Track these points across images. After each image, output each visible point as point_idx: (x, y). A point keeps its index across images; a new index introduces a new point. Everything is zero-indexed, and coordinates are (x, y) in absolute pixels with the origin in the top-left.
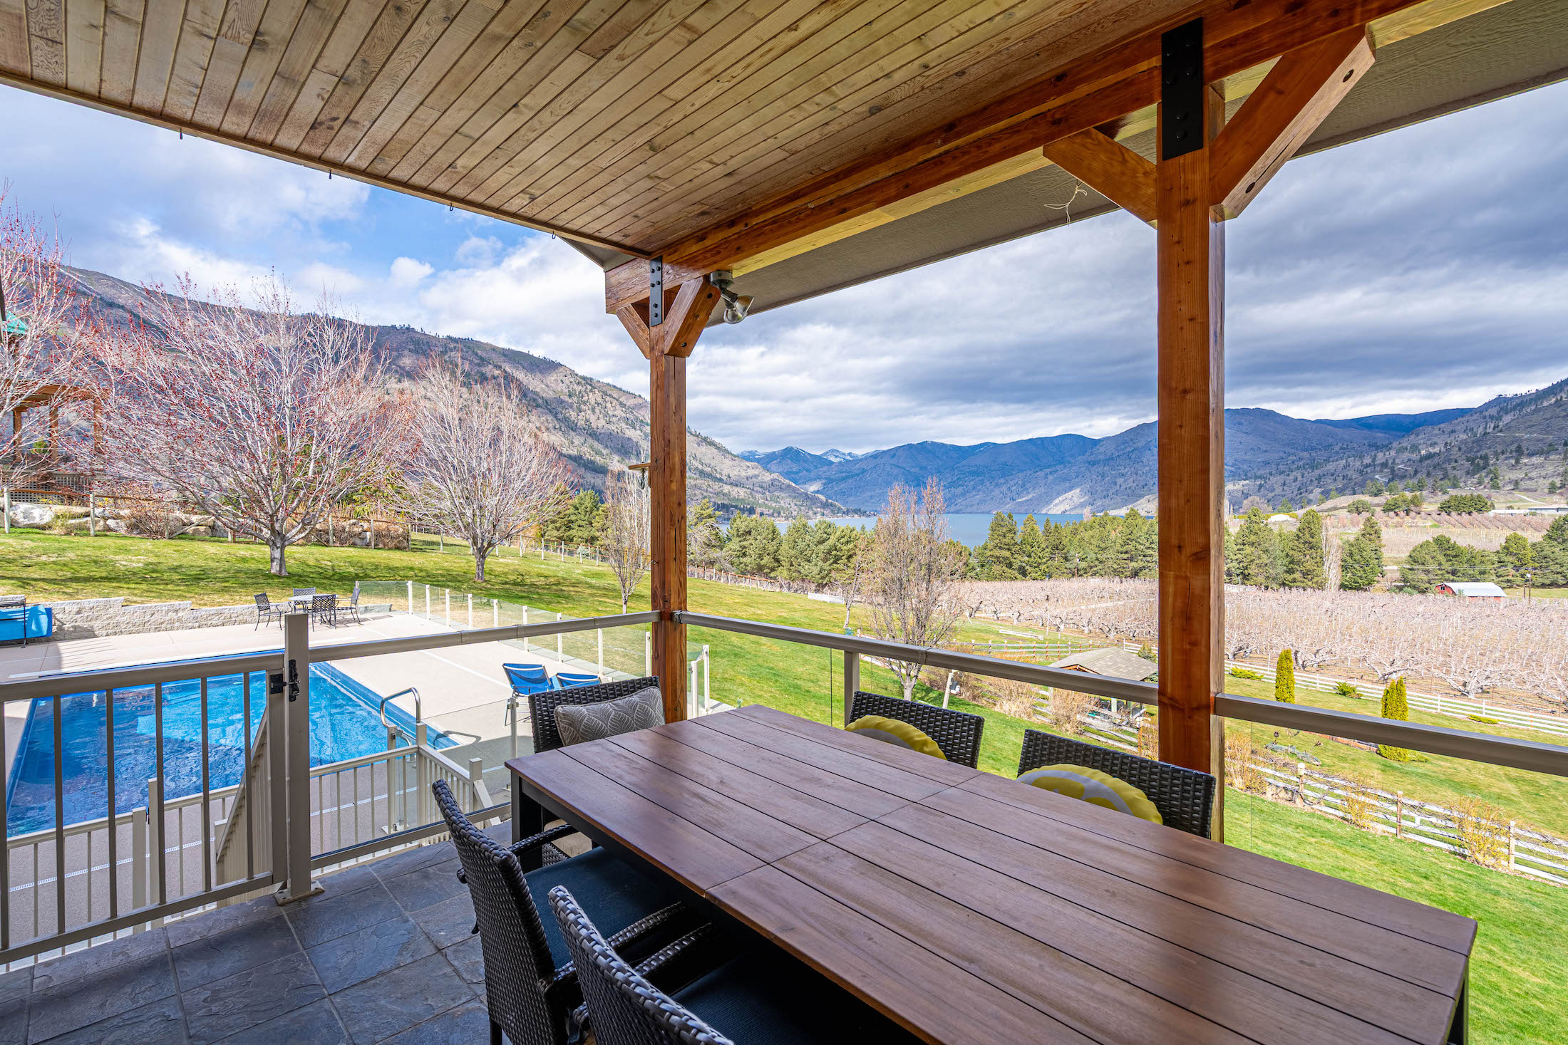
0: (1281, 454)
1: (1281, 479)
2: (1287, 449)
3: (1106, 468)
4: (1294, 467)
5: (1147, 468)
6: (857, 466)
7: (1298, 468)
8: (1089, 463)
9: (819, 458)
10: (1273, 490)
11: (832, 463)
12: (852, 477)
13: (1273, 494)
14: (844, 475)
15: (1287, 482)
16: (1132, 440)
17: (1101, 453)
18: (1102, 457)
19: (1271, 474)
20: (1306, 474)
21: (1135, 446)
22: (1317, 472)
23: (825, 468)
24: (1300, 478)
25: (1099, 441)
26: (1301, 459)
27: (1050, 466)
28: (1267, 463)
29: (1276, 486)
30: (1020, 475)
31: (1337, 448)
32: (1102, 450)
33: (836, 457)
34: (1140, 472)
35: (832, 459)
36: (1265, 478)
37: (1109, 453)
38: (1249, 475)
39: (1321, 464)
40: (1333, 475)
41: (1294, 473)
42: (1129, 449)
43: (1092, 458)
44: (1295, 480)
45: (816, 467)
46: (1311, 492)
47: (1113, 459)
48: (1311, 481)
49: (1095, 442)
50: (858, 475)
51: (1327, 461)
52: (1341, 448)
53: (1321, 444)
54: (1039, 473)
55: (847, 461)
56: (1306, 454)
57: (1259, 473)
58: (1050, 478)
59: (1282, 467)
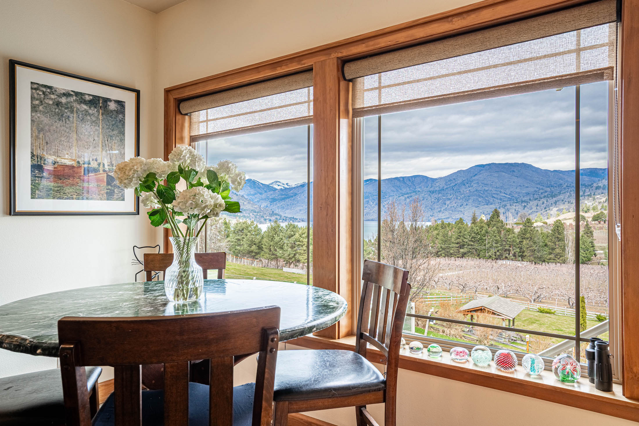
0: (536, 189)
1: (535, 202)
2: (538, 186)
3: (440, 195)
4: (542, 196)
5: (463, 196)
6: (291, 192)
7: (545, 197)
8: (430, 192)
9: (268, 186)
10: (532, 209)
11: (276, 189)
12: (288, 198)
13: (531, 211)
14: (283, 197)
15: (539, 204)
16: (454, 179)
17: (437, 187)
18: (437, 189)
19: (530, 200)
20: (549, 199)
21: (456, 182)
22: (554, 199)
23: (272, 192)
24: (545, 202)
25: (436, 179)
26: (546, 192)
27: (407, 194)
28: (528, 194)
29: (533, 207)
30: (391, 198)
31: (565, 186)
32: (437, 184)
33: (279, 185)
34: (459, 198)
35: (276, 187)
36: (527, 202)
37: (441, 186)
38: (519, 200)
39: (557, 195)
40: (563, 201)
41: (543, 200)
42: (452, 185)
43: (432, 189)
44: (543, 203)
45: (266, 192)
46: (552, 210)
47: (443, 190)
48: (552, 204)
49: (433, 180)
50: (292, 197)
51: (560, 193)
52: (567, 186)
53: (556, 184)
54: (401, 197)
55: (286, 189)
56: (549, 189)
57: (524, 199)
58: (408, 200)
59: (536, 196)
